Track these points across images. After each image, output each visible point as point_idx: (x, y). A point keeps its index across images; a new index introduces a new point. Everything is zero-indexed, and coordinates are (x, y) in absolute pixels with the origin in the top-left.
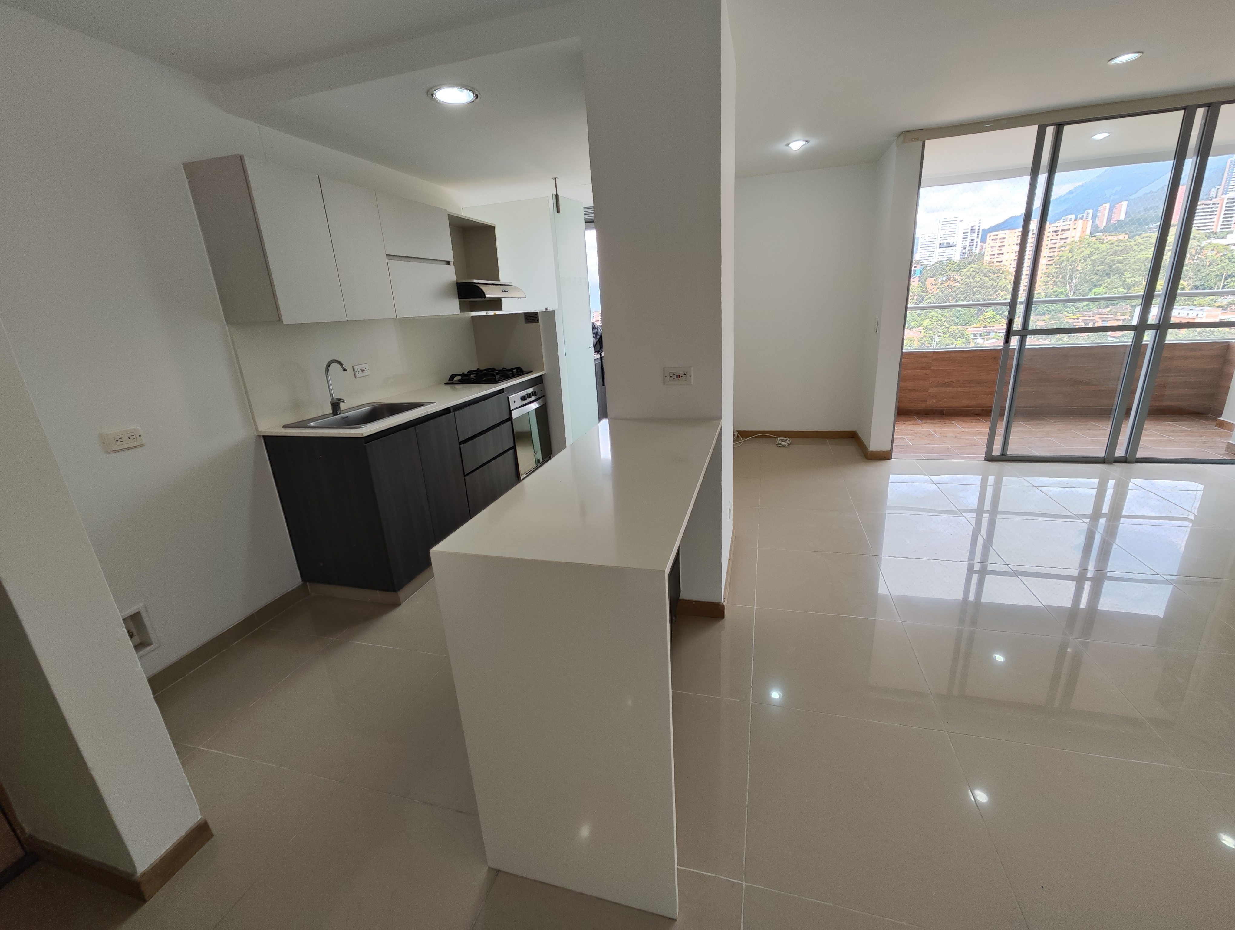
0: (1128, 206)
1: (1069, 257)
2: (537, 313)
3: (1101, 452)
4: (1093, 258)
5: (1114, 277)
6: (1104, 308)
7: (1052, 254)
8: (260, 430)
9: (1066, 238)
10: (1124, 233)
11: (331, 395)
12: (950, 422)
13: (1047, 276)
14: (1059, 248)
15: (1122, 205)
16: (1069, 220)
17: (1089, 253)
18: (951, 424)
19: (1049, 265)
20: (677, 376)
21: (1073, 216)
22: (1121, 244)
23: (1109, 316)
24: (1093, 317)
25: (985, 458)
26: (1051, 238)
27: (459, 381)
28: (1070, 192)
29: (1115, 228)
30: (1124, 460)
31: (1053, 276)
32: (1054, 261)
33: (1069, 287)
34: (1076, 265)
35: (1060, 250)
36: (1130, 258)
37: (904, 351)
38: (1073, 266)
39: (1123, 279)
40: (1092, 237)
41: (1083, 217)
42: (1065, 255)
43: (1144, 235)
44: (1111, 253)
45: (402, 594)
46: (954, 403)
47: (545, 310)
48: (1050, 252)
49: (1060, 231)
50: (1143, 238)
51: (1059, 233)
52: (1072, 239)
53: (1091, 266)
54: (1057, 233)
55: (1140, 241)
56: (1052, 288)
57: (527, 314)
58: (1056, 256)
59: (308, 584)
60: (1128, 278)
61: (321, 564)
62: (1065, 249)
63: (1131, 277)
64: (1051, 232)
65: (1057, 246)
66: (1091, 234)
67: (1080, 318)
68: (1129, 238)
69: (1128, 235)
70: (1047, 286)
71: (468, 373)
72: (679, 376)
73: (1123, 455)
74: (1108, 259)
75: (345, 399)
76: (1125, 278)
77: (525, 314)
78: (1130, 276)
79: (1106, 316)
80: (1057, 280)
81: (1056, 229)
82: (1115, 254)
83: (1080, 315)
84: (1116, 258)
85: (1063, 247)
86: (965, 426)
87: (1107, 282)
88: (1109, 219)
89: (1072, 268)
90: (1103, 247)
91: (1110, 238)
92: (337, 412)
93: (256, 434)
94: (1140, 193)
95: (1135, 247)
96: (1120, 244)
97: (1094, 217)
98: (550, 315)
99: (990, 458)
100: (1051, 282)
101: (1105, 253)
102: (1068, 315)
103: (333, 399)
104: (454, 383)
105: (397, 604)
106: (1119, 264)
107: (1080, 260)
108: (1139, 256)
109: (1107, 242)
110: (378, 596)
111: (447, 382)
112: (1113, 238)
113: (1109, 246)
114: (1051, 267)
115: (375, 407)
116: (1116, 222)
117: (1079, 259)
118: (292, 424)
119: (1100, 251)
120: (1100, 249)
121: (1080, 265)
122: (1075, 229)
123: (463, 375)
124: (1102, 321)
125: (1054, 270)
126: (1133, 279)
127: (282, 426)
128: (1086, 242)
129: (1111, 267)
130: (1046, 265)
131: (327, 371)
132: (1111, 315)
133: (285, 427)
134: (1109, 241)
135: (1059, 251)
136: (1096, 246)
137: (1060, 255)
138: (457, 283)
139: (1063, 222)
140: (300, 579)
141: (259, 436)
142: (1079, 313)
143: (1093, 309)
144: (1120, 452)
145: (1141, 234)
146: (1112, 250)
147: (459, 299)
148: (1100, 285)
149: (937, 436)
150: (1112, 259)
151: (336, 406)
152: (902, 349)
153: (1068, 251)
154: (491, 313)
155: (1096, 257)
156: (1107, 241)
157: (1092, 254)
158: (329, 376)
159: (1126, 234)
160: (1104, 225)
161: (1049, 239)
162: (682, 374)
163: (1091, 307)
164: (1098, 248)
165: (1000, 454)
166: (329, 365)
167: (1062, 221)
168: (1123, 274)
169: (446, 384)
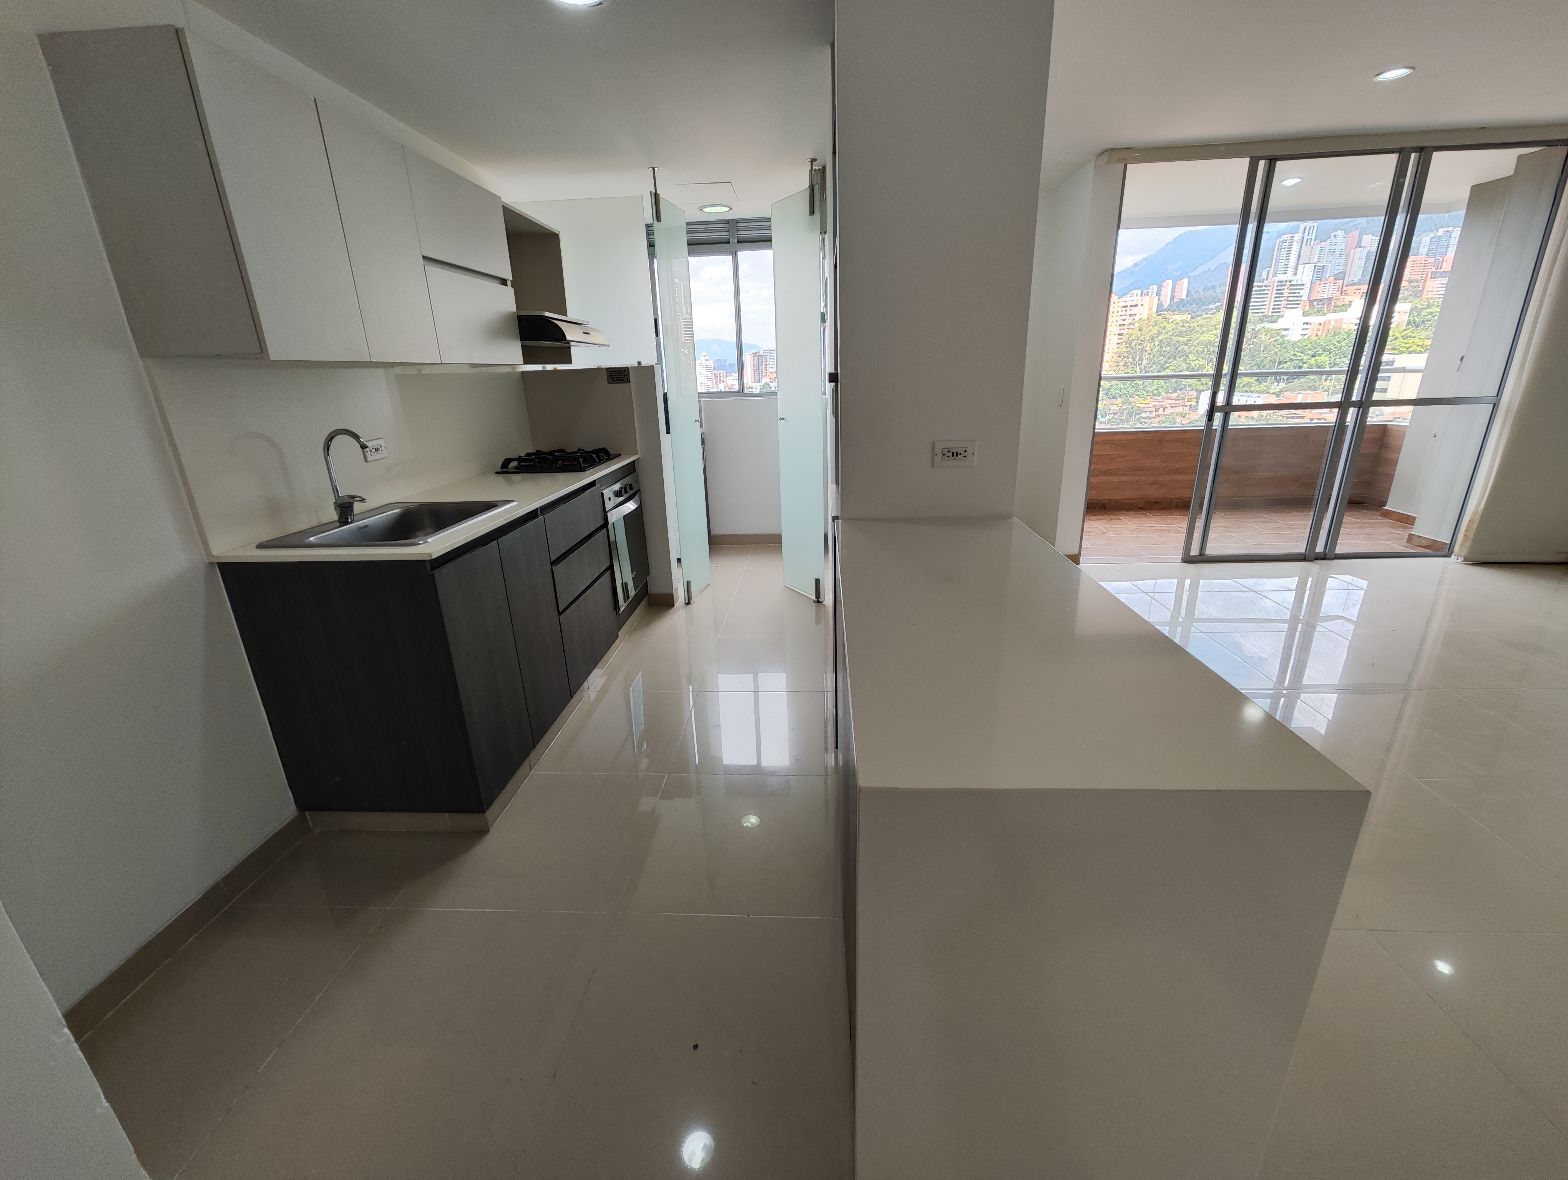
0: (1189, 283)
1: (1139, 336)
2: (628, 368)
3: (1300, 548)
4: (1160, 338)
5: (1181, 360)
6: (1172, 393)
7: (1122, 332)
8: (215, 552)
9: (1135, 315)
10: (1187, 313)
11: (335, 490)
12: (1116, 517)
13: (1118, 356)
14: (1128, 325)
15: (1183, 282)
16: (1135, 295)
17: (1156, 333)
18: (1119, 521)
19: (1119, 343)
20: (953, 453)
21: (1139, 291)
22: (1186, 325)
23: (1178, 402)
24: (1163, 402)
25: (1182, 560)
26: (1120, 313)
27: (516, 468)
28: (1136, 265)
29: (1178, 306)
30: (1323, 557)
31: (1124, 356)
32: (1124, 339)
33: (1140, 369)
34: (1145, 345)
35: (1128, 327)
36: (1193, 339)
37: (1096, 431)
38: (1142, 346)
39: (1188, 361)
40: (1158, 315)
41: (1148, 292)
42: (1134, 333)
43: (1205, 316)
44: (1176, 333)
45: (490, 814)
46: (1117, 496)
47: (637, 366)
48: (1120, 330)
49: (1129, 306)
50: (1205, 319)
51: (1128, 308)
52: (1141, 317)
53: (1159, 347)
54: (1126, 309)
55: (1202, 322)
56: (1123, 369)
57: (611, 370)
58: (1125, 334)
59: (307, 813)
60: (1193, 361)
61: (338, 779)
62: (1134, 327)
63: (1195, 360)
64: (1120, 307)
65: (1126, 322)
66: (1157, 312)
67: (1151, 402)
68: (1191, 318)
69: (1190, 315)
70: (1119, 367)
71: (525, 456)
72: (957, 453)
73: (1322, 551)
74: (1174, 340)
75: (364, 497)
76: (1189, 361)
77: (607, 369)
78: (1195, 358)
79: (1174, 402)
80: (1128, 360)
81: (1125, 304)
82: (1180, 335)
83: (1151, 400)
84: (1181, 339)
85: (1131, 324)
86: (1136, 522)
87: (1174, 364)
88: (1172, 298)
89: (1141, 348)
90: (1169, 327)
91: (1174, 317)
92: (348, 518)
93: (207, 561)
94: (1200, 270)
95: (1198, 329)
96: (1184, 324)
97: (1158, 294)
98: (647, 373)
99: (1188, 560)
100: (1122, 363)
101: (1171, 333)
102: (1139, 399)
103: (338, 496)
104: (509, 471)
105: (483, 831)
106: (1184, 346)
107: (1148, 340)
108: (1202, 338)
109: (1172, 322)
110: (445, 821)
111: (499, 469)
112: (1178, 318)
113: (1174, 326)
114: (1121, 346)
115: (407, 509)
116: (1179, 300)
117: (1147, 338)
118: (270, 540)
119: (1167, 331)
120: (1166, 328)
121: (1149, 344)
122: (1142, 305)
123: (520, 459)
124: (1172, 407)
125: (1124, 349)
126: (1197, 362)
127: (256, 544)
128: (1153, 320)
129: (1176, 349)
130: (1117, 343)
131: (327, 448)
132: (1179, 400)
133: (260, 546)
134: (1175, 320)
135: (1129, 329)
136: (1162, 325)
137: (1129, 334)
138: (518, 316)
139: (1130, 297)
140: (294, 807)
141: (211, 564)
142: (1149, 397)
143: (1163, 393)
144: (1320, 548)
145: (1201, 315)
146: (1177, 331)
147: (521, 340)
148: (1168, 368)
149: (1111, 534)
150: (1178, 340)
151: (345, 509)
152: (1094, 429)
153: (1138, 329)
154: (550, 367)
155: (1163, 337)
156: (1172, 320)
157: (1160, 333)
158: (330, 458)
159: (1189, 314)
160: (1168, 303)
161: (1119, 314)
162: (961, 451)
163: (1160, 391)
164: (1165, 328)
165: (1198, 554)
166: (330, 438)
167: (1129, 295)
168: (1187, 356)
169: (497, 473)
